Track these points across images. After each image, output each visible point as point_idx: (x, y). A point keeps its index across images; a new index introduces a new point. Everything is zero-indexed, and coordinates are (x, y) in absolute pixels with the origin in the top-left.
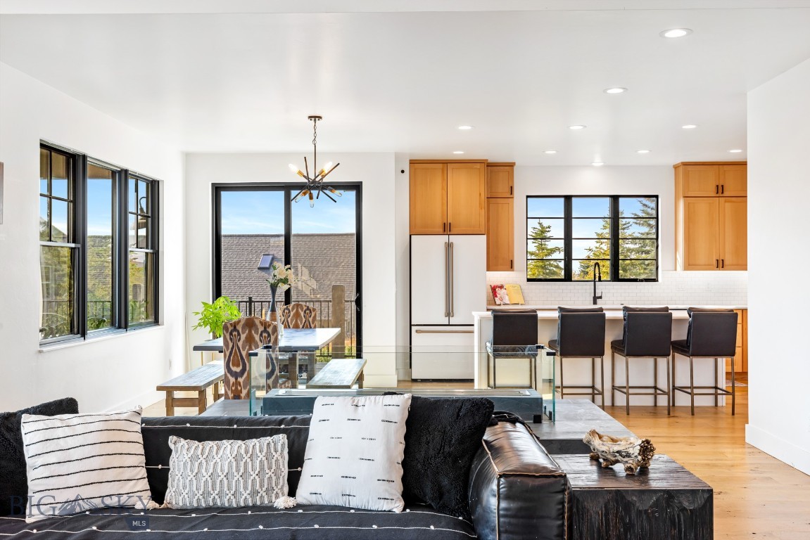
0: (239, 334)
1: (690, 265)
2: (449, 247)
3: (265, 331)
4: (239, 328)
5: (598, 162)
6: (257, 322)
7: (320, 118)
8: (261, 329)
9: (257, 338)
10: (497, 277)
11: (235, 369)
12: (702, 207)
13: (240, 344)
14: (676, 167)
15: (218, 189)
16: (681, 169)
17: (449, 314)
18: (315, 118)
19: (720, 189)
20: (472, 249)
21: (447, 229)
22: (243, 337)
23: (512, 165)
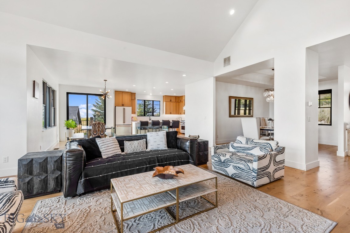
0: (96, 126)
1: (166, 113)
2: (124, 109)
3: (102, 125)
4: (96, 124)
5: (151, 94)
6: (101, 123)
7: (107, 80)
8: (101, 124)
9: (100, 126)
10: (133, 115)
11: (95, 133)
12: (168, 103)
13: (96, 128)
14: (163, 96)
15: (68, 93)
16: (165, 97)
17: (124, 122)
18: (105, 80)
19: (171, 100)
20: (129, 109)
21: (123, 105)
22: (97, 126)
23: (135, 93)
